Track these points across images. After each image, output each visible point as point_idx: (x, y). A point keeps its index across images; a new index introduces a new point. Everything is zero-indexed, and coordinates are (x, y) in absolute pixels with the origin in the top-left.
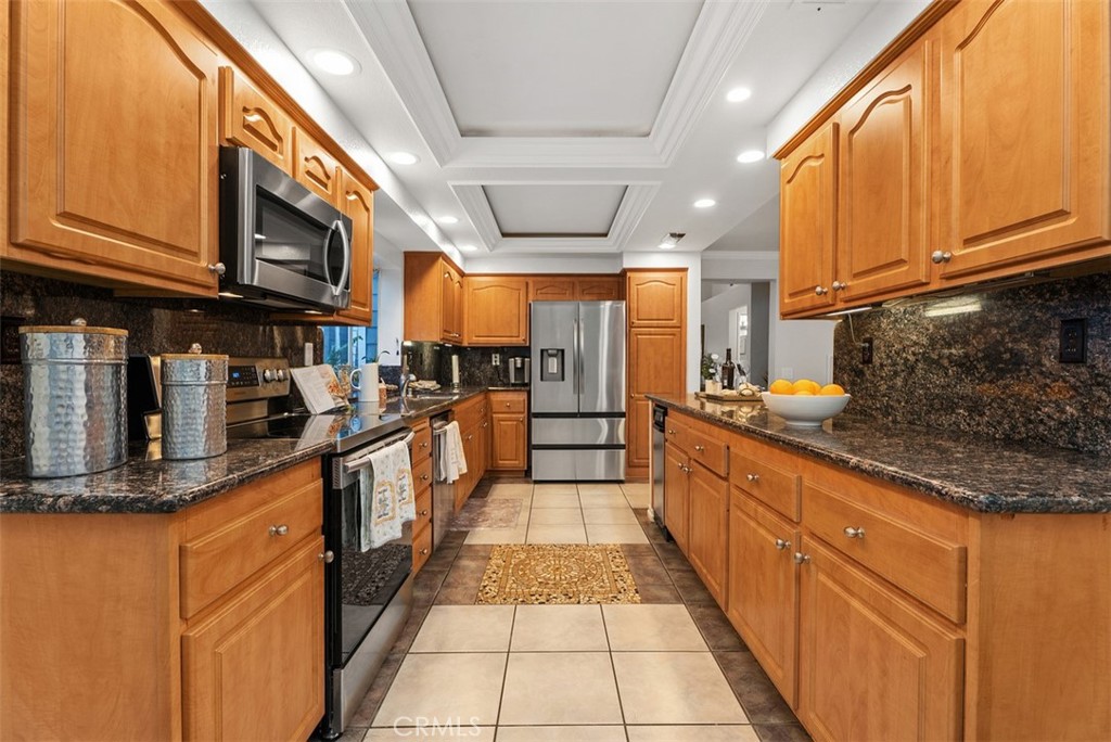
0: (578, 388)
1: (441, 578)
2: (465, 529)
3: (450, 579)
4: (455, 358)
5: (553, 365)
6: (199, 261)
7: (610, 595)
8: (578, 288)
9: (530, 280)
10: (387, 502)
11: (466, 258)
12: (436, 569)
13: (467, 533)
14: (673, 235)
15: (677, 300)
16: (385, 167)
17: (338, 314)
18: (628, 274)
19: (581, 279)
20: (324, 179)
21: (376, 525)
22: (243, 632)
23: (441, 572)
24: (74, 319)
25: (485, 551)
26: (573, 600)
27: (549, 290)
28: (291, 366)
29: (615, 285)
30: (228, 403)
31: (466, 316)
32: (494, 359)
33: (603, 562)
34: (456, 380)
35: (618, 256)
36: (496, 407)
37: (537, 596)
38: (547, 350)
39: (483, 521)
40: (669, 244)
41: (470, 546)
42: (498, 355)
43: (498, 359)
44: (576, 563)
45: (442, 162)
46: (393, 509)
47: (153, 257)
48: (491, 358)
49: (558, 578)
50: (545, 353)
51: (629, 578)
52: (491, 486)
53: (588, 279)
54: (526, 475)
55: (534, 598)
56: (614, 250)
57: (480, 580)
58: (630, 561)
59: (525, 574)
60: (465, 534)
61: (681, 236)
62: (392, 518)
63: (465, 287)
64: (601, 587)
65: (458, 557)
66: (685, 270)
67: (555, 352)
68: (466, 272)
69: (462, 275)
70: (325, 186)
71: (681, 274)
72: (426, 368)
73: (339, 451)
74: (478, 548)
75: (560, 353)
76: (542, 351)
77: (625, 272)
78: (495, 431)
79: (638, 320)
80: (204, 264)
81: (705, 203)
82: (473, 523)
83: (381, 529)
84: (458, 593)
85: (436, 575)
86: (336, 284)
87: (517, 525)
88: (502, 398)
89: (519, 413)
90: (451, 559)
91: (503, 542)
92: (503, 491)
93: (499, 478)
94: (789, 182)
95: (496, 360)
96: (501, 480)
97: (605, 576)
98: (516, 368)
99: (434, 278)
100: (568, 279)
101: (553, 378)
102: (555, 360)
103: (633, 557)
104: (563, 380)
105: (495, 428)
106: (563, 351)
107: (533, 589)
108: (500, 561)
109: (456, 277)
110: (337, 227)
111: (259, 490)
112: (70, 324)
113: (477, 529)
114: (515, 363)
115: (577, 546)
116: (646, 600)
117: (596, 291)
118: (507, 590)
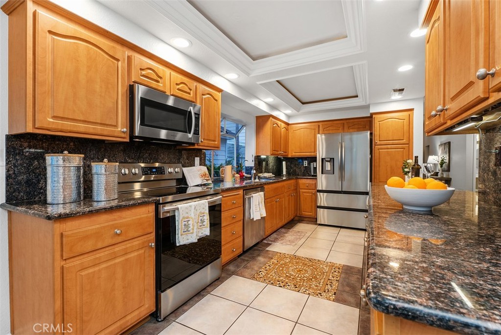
0: (342, 177)
1: (246, 263)
2: (270, 243)
3: (248, 265)
4: (284, 163)
5: (328, 166)
6: (118, 128)
7: (318, 292)
8: (346, 126)
9: (320, 124)
10: (190, 226)
11: (289, 116)
12: (246, 259)
13: (270, 244)
14: (395, 91)
15: (406, 128)
16: (227, 81)
17: (197, 145)
18: (374, 116)
19: (347, 121)
20: (189, 91)
21: (182, 235)
22: (96, 269)
23: (247, 260)
24: (64, 151)
25: (272, 255)
26: (297, 289)
27: (330, 128)
28: (184, 166)
29: (366, 123)
30: (119, 183)
31: (290, 143)
32: (305, 163)
33: (327, 273)
34: (284, 173)
35: (367, 107)
36: (301, 186)
37: (281, 282)
38: (325, 158)
39: (281, 240)
40: (397, 96)
41: (268, 251)
42: (306, 161)
43: (307, 163)
44: (312, 270)
45: (248, 74)
46: (193, 229)
47: (94, 128)
48: (303, 162)
49: (297, 275)
50: (324, 160)
51: (335, 284)
52: (297, 224)
53: (352, 121)
54: (314, 220)
55: (278, 283)
56: (363, 103)
57: (261, 268)
58: (343, 275)
59: (282, 270)
60: (269, 245)
61: (403, 90)
62: (192, 233)
63: (290, 130)
64: (317, 286)
65: (259, 255)
66: (412, 110)
67: (329, 159)
68: (290, 123)
69: (288, 124)
70: (189, 94)
71: (409, 112)
72: (270, 167)
73: (161, 202)
74: (270, 252)
75: (332, 160)
76: (323, 159)
77: (372, 114)
78: (301, 197)
79: (380, 141)
80: (119, 129)
81: (406, 68)
82: (275, 240)
83: (185, 237)
84: (247, 272)
85: (244, 261)
86: (190, 133)
87: (296, 244)
88: (304, 182)
89: (313, 189)
90: (255, 255)
91: (283, 252)
92: (301, 227)
93: (303, 220)
94: (428, 42)
95: (306, 163)
96: (304, 222)
97: (322, 280)
98: (314, 168)
99: (268, 127)
100: (341, 122)
101: (328, 172)
102: (329, 163)
103: (346, 273)
104: (334, 174)
105: (301, 196)
106: (333, 159)
107: (281, 278)
108: (276, 261)
109: (283, 125)
110: (190, 110)
111: (111, 215)
112: (62, 153)
113: (276, 244)
114: (314, 165)
115: (319, 261)
116: (337, 300)
117: (356, 126)
118: (269, 276)
